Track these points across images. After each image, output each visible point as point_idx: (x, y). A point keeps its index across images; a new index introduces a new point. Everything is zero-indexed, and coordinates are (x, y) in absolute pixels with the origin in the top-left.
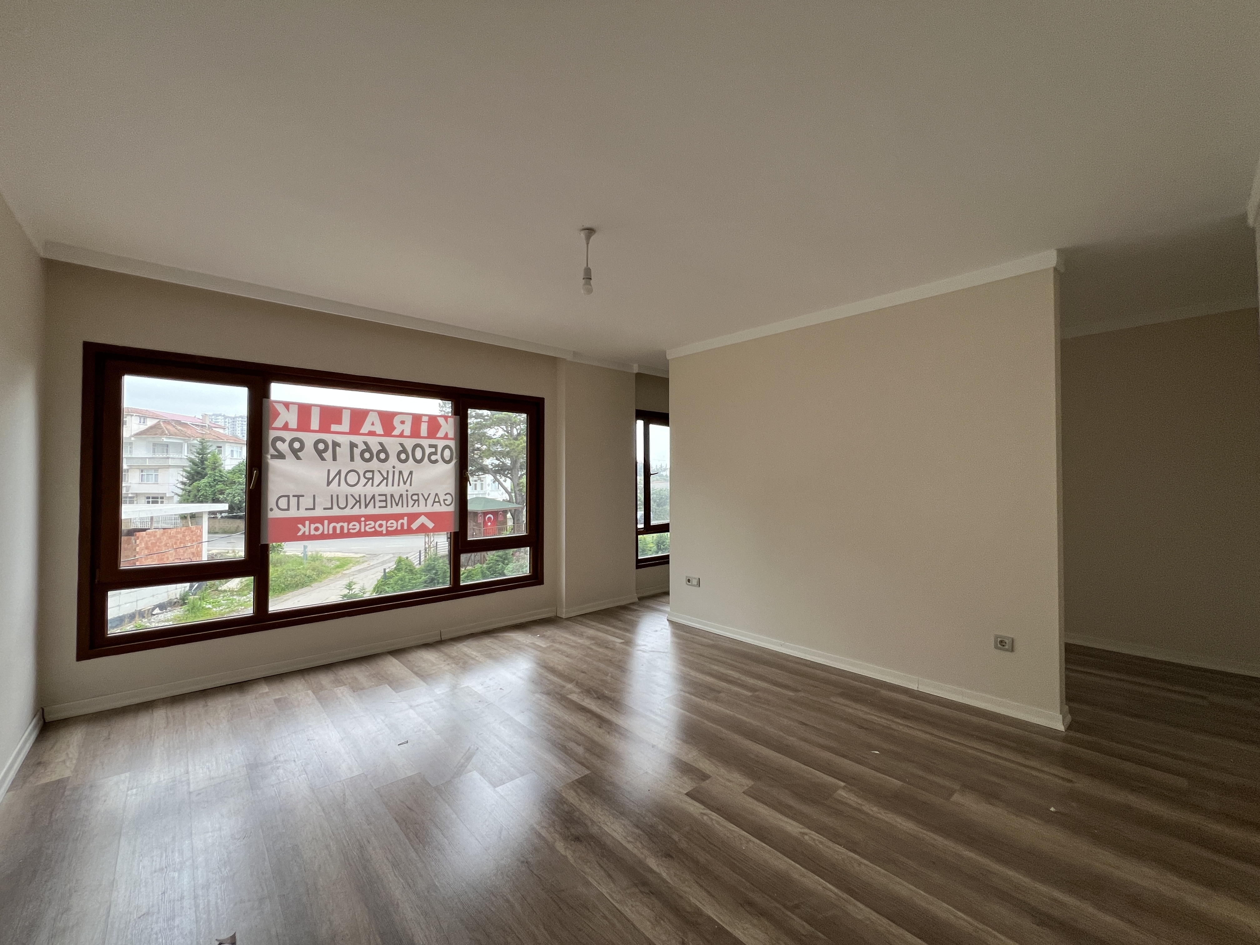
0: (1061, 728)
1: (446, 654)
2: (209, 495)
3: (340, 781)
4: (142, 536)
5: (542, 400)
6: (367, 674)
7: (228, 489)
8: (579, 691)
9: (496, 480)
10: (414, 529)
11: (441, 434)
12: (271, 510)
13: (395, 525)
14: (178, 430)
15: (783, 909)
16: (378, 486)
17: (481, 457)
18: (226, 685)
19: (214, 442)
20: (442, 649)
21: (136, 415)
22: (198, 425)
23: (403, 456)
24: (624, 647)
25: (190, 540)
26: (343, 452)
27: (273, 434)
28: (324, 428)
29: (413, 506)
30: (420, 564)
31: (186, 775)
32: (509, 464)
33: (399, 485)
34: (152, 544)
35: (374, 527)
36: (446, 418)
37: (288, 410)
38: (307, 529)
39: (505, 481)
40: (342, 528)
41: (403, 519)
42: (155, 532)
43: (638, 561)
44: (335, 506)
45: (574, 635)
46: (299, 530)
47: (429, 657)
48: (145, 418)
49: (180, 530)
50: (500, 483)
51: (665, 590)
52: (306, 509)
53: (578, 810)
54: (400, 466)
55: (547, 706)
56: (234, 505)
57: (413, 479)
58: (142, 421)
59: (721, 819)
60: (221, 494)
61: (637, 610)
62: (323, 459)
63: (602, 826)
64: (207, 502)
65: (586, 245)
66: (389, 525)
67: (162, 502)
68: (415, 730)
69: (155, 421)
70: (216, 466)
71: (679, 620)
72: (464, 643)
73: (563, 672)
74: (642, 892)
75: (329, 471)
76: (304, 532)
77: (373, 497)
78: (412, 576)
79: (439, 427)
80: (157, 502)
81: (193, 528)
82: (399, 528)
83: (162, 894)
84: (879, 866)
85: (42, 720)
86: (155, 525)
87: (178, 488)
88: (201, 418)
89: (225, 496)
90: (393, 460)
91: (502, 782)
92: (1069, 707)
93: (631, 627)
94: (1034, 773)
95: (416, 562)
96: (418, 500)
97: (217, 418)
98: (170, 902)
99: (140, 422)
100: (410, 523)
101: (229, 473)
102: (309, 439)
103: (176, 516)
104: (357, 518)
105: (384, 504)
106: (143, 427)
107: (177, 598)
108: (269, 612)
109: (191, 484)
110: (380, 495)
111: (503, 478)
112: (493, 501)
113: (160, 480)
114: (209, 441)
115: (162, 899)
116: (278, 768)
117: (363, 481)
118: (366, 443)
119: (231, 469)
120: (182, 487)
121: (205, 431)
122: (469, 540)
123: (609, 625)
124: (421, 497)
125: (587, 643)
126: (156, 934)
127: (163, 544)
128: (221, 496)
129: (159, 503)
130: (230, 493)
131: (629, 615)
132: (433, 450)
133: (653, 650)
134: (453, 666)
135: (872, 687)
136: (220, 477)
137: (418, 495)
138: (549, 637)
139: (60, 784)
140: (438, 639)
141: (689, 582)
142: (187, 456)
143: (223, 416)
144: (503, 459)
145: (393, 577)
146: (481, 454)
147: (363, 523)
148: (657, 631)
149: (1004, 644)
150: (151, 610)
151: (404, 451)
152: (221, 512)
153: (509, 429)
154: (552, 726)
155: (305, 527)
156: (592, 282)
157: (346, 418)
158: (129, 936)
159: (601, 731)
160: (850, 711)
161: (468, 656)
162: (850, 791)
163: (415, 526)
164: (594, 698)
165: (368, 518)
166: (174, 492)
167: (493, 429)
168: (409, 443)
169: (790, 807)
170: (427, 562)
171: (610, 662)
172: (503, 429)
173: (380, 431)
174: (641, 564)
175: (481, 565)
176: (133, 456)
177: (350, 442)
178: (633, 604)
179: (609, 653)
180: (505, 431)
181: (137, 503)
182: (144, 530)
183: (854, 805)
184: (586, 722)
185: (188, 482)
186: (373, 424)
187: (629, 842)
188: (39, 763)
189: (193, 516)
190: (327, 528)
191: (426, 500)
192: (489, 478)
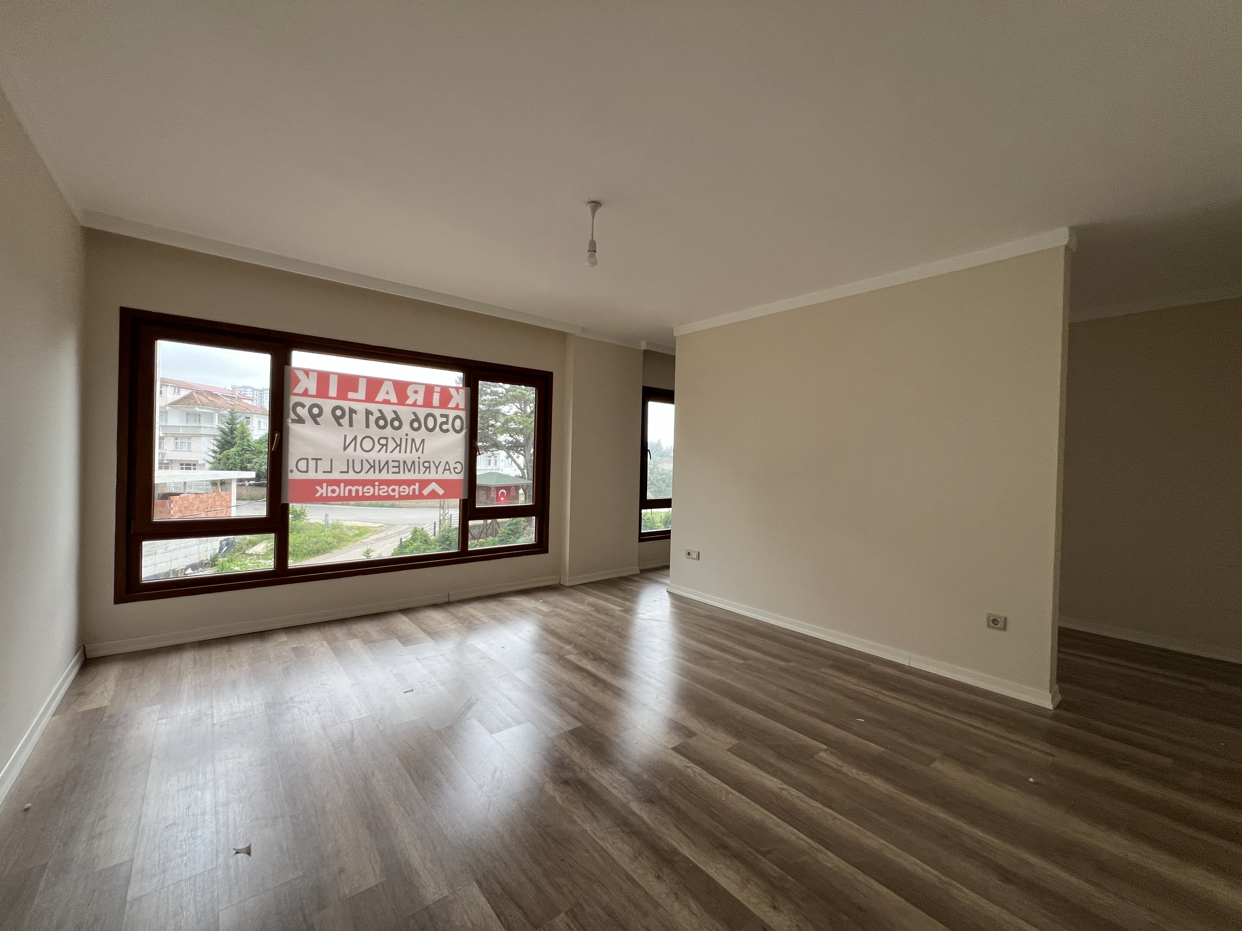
0: (1051, 707)
1: (453, 614)
2: (238, 463)
3: (349, 721)
4: (176, 500)
5: (551, 374)
6: (378, 629)
7: (255, 458)
8: (577, 652)
9: (509, 456)
10: (425, 494)
11: (452, 404)
12: (292, 471)
13: (407, 490)
14: (210, 401)
15: (756, 854)
16: (391, 452)
17: (495, 433)
18: (249, 633)
19: (243, 413)
20: (449, 610)
21: (171, 386)
22: (228, 397)
23: (416, 425)
24: (623, 614)
25: (220, 505)
26: (360, 418)
27: (293, 400)
28: (342, 395)
29: (424, 473)
30: (435, 535)
31: (211, 709)
32: (522, 441)
33: (411, 453)
34: (185, 508)
35: (387, 491)
36: (457, 389)
37: (308, 377)
38: (324, 491)
39: (518, 457)
40: (357, 491)
41: (415, 485)
42: (189, 496)
43: (641, 534)
44: (351, 470)
45: (576, 602)
46: (317, 491)
47: (436, 617)
48: (179, 388)
49: (210, 495)
50: (513, 460)
51: (666, 564)
52: (324, 472)
53: (568, 757)
54: (412, 434)
55: (546, 664)
56: (260, 474)
57: (425, 445)
58: (176, 391)
59: (704, 773)
60: (249, 463)
61: (639, 581)
62: (340, 425)
63: (590, 772)
64: (236, 470)
65: (591, 218)
66: (401, 490)
67: (195, 469)
68: (421, 680)
69: (188, 392)
70: (244, 435)
71: (677, 591)
72: (471, 605)
73: (563, 635)
74: (623, 831)
75: (345, 436)
76: (322, 494)
77: (387, 463)
78: (426, 546)
79: (450, 397)
80: (190, 469)
81: (223, 493)
82: (411, 493)
83: (187, 808)
84: (852, 821)
85: (84, 656)
86: (188, 490)
87: (210, 456)
88: (231, 389)
89: (253, 465)
90: (406, 428)
91: (499, 730)
92: (1060, 687)
93: (633, 597)
94: (1017, 746)
95: (431, 533)
96: (429, 467)
97: (246, 390)
98: (193, 815)
99: (175, 392)
100: (422, 488)
101: (256, 443)
102: (328, 405)
103: (207, 483)
104: (371, 483)
105: (396, 470)
106: (178, 397)
107: (207, 560)
108: (289, 568)
109: (221, 453)
110: (393, 461)
111: (516, 455)
112: (506, 476)
113: (193, 447)
114: (238, 412)
115: (187, 813)
116: (294, 707)
117: (378, 447)
118: (380, 411)
119: (258, 439)
120: (213, 455)
121: (234, 402)
122: (477, 508)
123: (609, 594)
124: (432, 464)
125: (588, 609)
126: (181, 841)
127: (195, 508)
128: (249, 465)
129: (192, 469)
130: (257, 462)
131: (631, 586)
132: (445, 419)
133: (651, 618)
134: (459, 625)
135: (864, 661)
136: (248, 446)
137: (429, 462)
138: (550, 603)
139: (100, 711)
140: (446, 600)
141: (689, 555)
142: (218, 426)
143: (251, 388)
144: (517, 436)
145: (409, 546)
146: (495, 430)
147: (377, 488)
148: (656, 601)
149: (996, 623)
150: (184, 570)
151: (417, 419)
152: (249, 480)
153: (523, 406)
154: (549, 682)
155: (322, 489)
156: (597, 254)
157: (362, 386)
158: (157, 842)
159: (595, 689)
160: (839, 681)
161: (473, 617)
162: (831, 753)
163: (426, 492)
164: (591, 660)
165: (382, 482)
166: (206, 459)
167: (507, 406)
168: (422, 413)
169: (771, 765)
170: (441, 533)
171: (609, 628)
172: (517, 407)
173: (394, 400)
174: (644, 537)
175: (493, 538)
176: (169, 424)
177: (366, 409)
178: (635, 575)
179: (608, 619)
180: (519, 409)
181: (172, 469)
182: (178, 494)
183: (834, 766)
184: (581, 680)
185: (219, 450)
186: (387, 393)
187: (614, 787)
188: (80, 694)
189: (223, 483)
190: (343, 491)
191: (437, 467)
192: (502, 454)
